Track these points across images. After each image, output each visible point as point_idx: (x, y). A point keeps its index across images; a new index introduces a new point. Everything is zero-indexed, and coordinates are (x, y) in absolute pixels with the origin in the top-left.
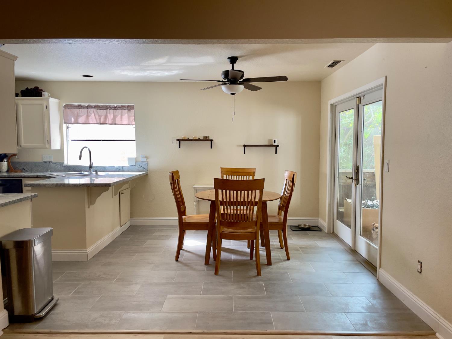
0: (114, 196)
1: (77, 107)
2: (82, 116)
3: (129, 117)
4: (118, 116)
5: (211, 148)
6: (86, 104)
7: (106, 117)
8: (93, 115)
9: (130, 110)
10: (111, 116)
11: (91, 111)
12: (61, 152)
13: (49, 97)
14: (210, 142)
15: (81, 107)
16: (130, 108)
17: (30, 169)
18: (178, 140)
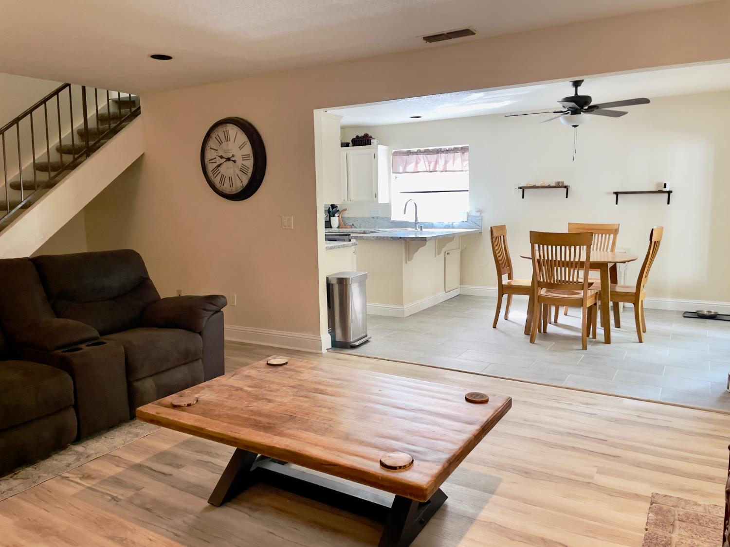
0: (437, 255)
1: (405, 153)
2: (411, 163)
3: (463, 161)
4: (449, 161)
5: (567, 197)
6: (415, 150)
7: (436, 163)
8: (423, 163)
9: (463, 153)
10: (441, 162)
11: (421, 156)
12: (388, 206)
13: (378, 144)
14: (566, 189)
15: (411, 153)
16: (464, 150)
17: (359, 225)
18: (520, 188)
